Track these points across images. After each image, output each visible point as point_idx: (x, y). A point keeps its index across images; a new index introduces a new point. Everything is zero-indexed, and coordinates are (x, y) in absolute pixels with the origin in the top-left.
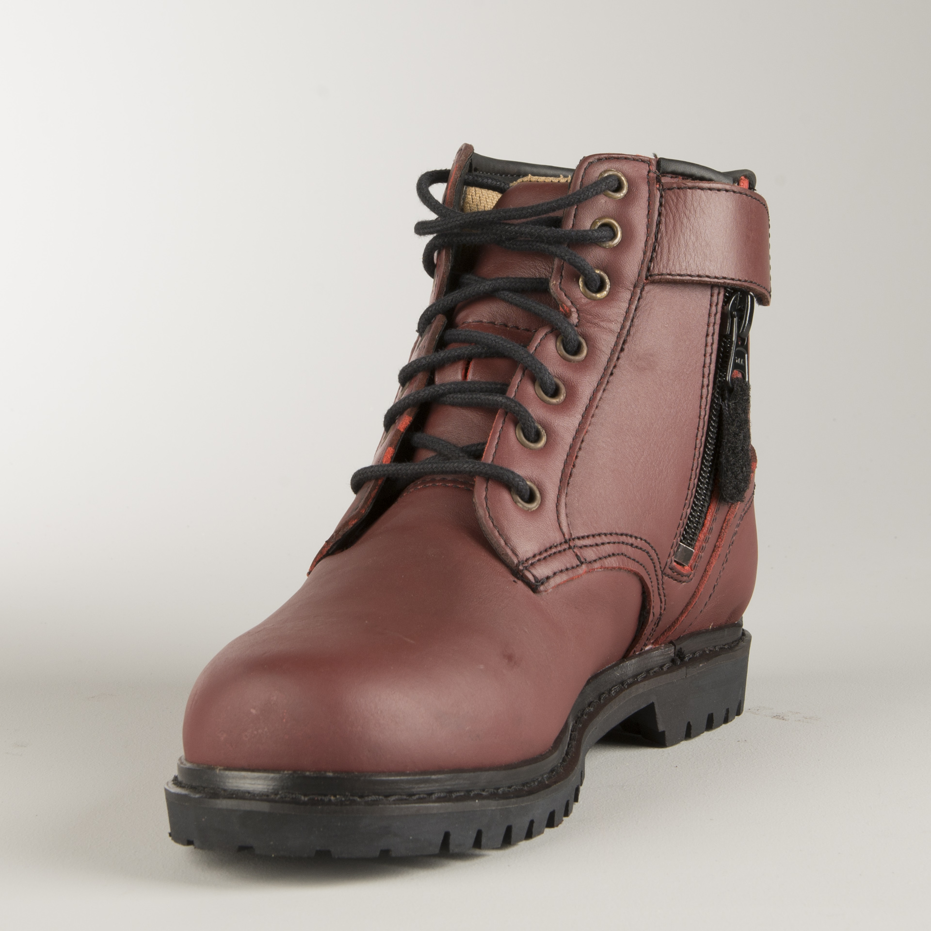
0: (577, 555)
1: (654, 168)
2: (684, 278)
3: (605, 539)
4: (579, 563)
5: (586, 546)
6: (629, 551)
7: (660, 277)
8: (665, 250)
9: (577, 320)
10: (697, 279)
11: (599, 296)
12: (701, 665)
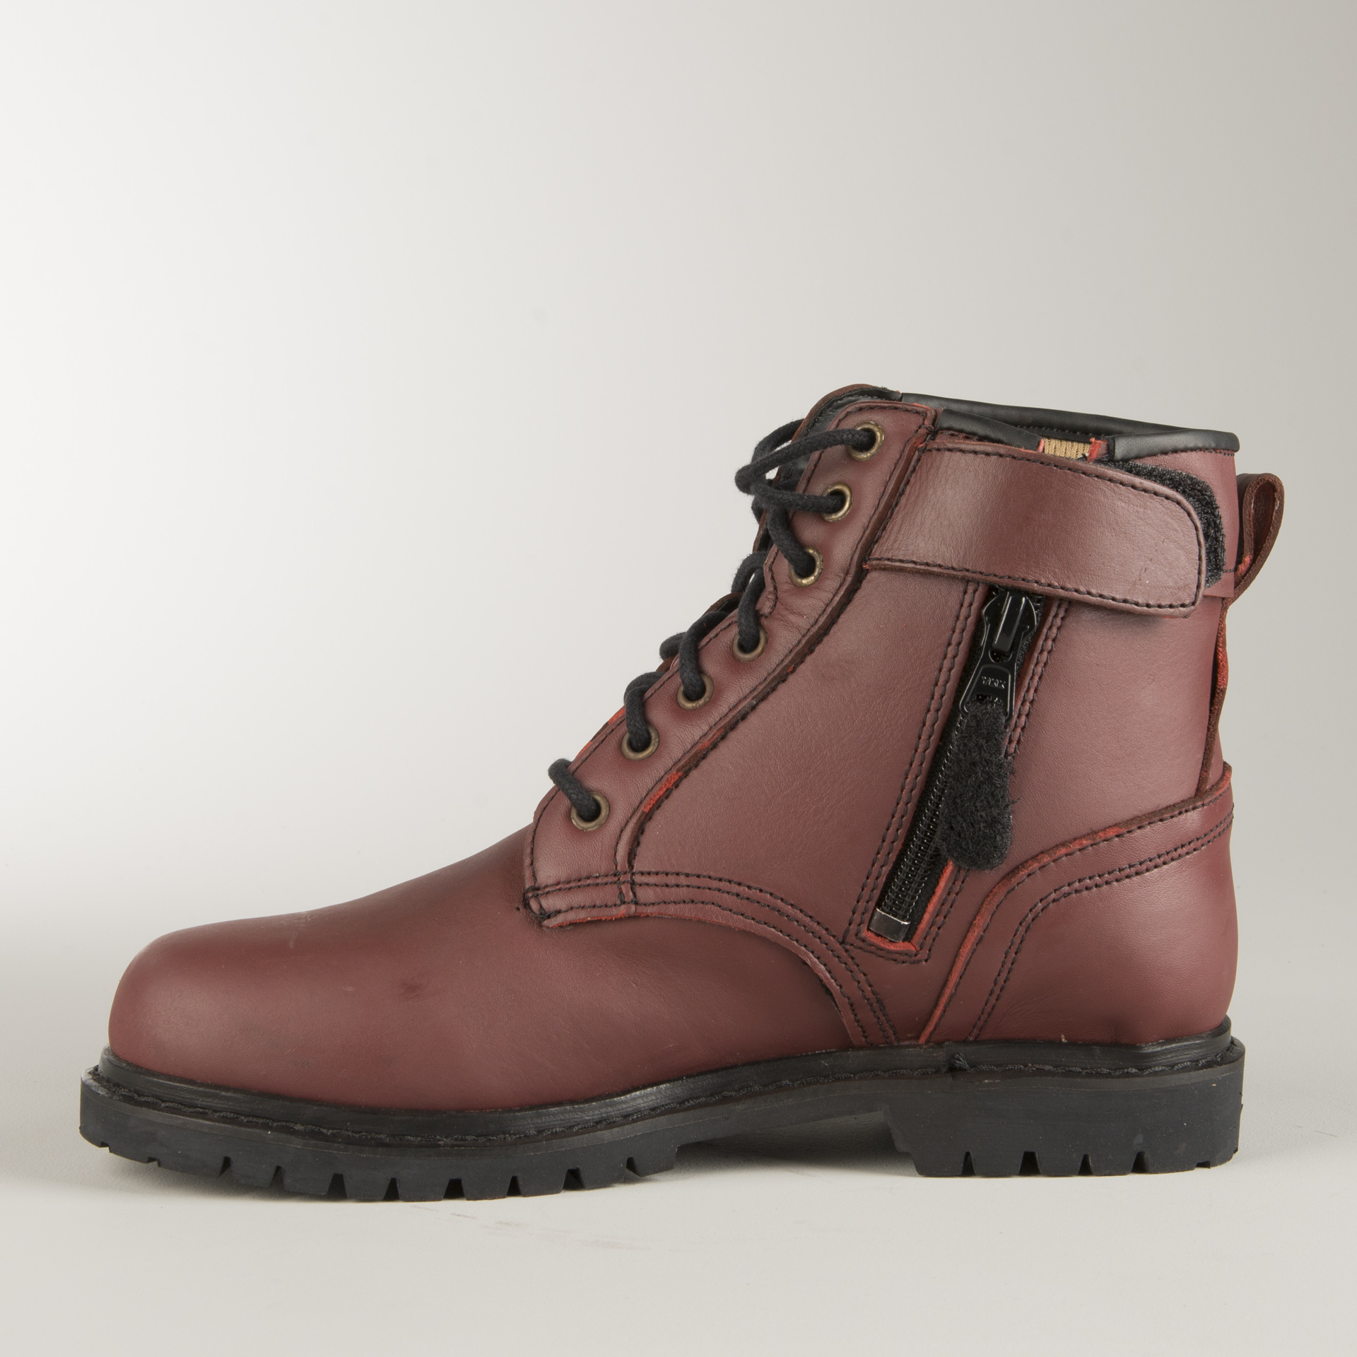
0: (621, 892)
1: (928, 423)
2: (906, 565)
3: (682, 880)
4: (618, 902)
5: (647, 884)
6: (728, 900)
7: (878, 562)
8: (896, 529)
9: (769, 610)
10: (923, 567)
11: (804, 581)
12: (987, 1081)
